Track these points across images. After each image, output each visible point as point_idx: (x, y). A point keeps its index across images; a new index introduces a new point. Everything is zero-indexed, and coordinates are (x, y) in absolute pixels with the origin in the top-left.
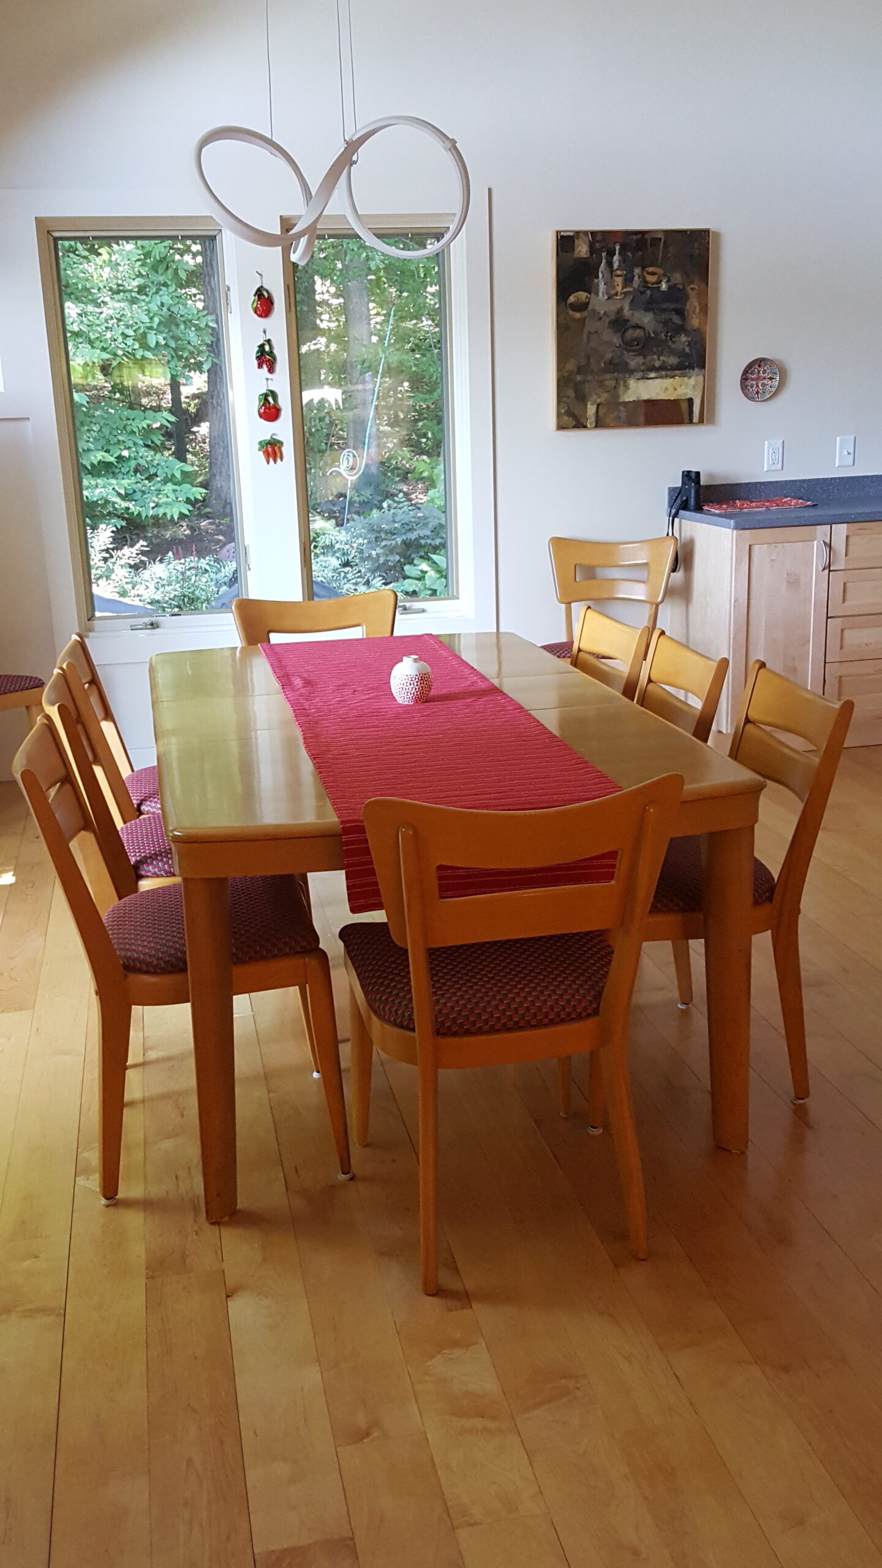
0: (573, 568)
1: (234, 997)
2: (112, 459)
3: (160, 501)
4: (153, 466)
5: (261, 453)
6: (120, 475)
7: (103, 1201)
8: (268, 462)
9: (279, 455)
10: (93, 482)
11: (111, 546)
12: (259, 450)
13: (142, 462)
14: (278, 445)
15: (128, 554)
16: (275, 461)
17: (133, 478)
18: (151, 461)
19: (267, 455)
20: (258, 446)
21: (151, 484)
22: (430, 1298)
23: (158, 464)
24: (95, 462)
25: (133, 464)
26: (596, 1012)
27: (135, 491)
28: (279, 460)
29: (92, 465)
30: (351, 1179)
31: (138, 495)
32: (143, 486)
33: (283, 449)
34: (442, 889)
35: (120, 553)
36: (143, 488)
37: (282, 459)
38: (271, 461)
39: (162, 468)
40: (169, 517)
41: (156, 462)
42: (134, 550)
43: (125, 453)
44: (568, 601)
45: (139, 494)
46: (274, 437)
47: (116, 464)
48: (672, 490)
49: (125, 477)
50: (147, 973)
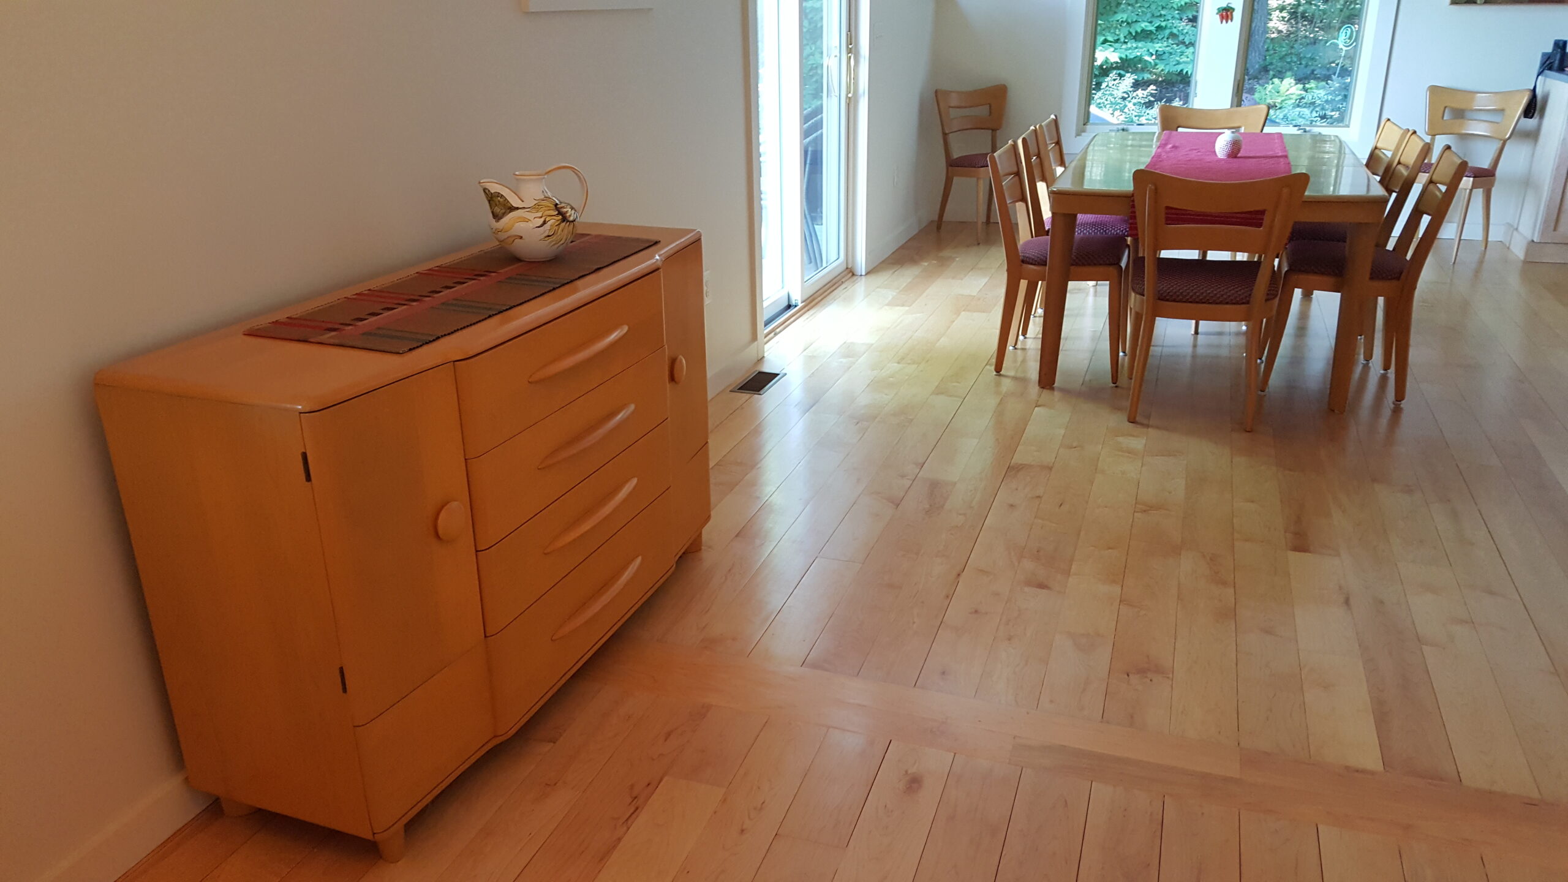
0: (1442, 109)
1: (1070, 282)
2: (1153, 29)
3: (1181, 61)
4: (1182, 34)
5: (1218, 16)
6: (1156, 41)
7: (995, 373)
8: (1222, 22)
9: (1230, 17)
10: (1134, 45)
11: (1131, 89)
12: (1217, 14)
13: (1175, 31)
14: (1231, 11)
15: (1140, 95)
16: (1227, 22)
17: (1165, 43)
18: (1182, 30)
19: (1222, 18)
20: (1217, 11)
21: (1178, 47)
22: (1131, 424)
23: (1187, 33)
24: (1139, 30)
25: (1167, 32)
26: (1248, 303)
27: (1164, 53)
28: (1229, 21)
29: (1136, 32)
30: (1116, 387)
31: (1165, 57)
32: (1172, 49)
33: (1234, 13)
34: (1167, 219)
35: (1135, 94)
36: (1171, 51)
37: (1232, 20)
38: (1224, 21)
39: (1189, 36)
40: (1184, 72)
41: (1185, 31)
42: (1145, 93)
43: (1163, 24)
44: (1434, 133)
45: (1167, 54)
46: (1229, 5)
47: (1155, 32)
48: (1544, 54)
49: (1160, 42)
50: (1032, 264)
